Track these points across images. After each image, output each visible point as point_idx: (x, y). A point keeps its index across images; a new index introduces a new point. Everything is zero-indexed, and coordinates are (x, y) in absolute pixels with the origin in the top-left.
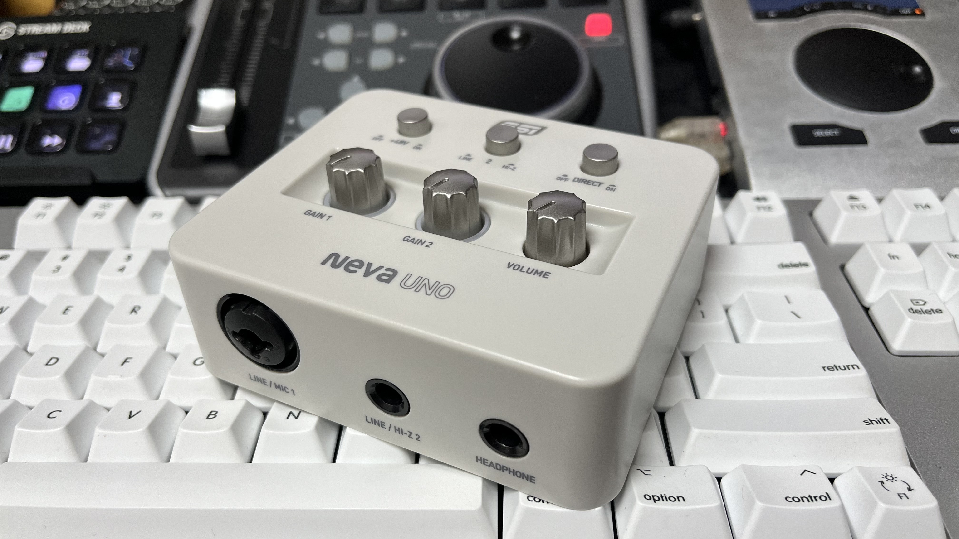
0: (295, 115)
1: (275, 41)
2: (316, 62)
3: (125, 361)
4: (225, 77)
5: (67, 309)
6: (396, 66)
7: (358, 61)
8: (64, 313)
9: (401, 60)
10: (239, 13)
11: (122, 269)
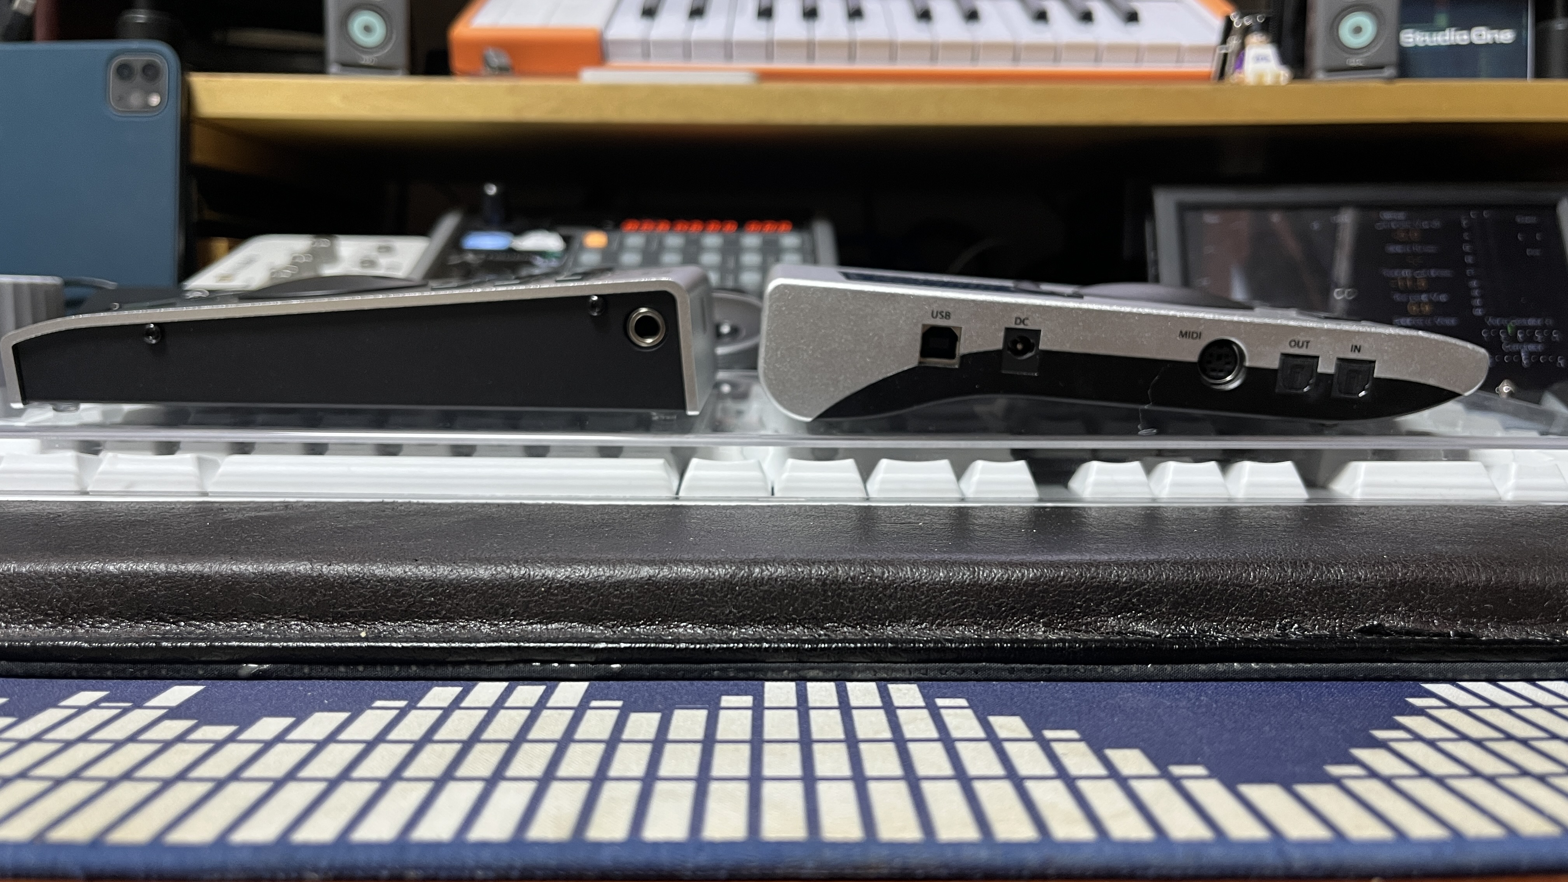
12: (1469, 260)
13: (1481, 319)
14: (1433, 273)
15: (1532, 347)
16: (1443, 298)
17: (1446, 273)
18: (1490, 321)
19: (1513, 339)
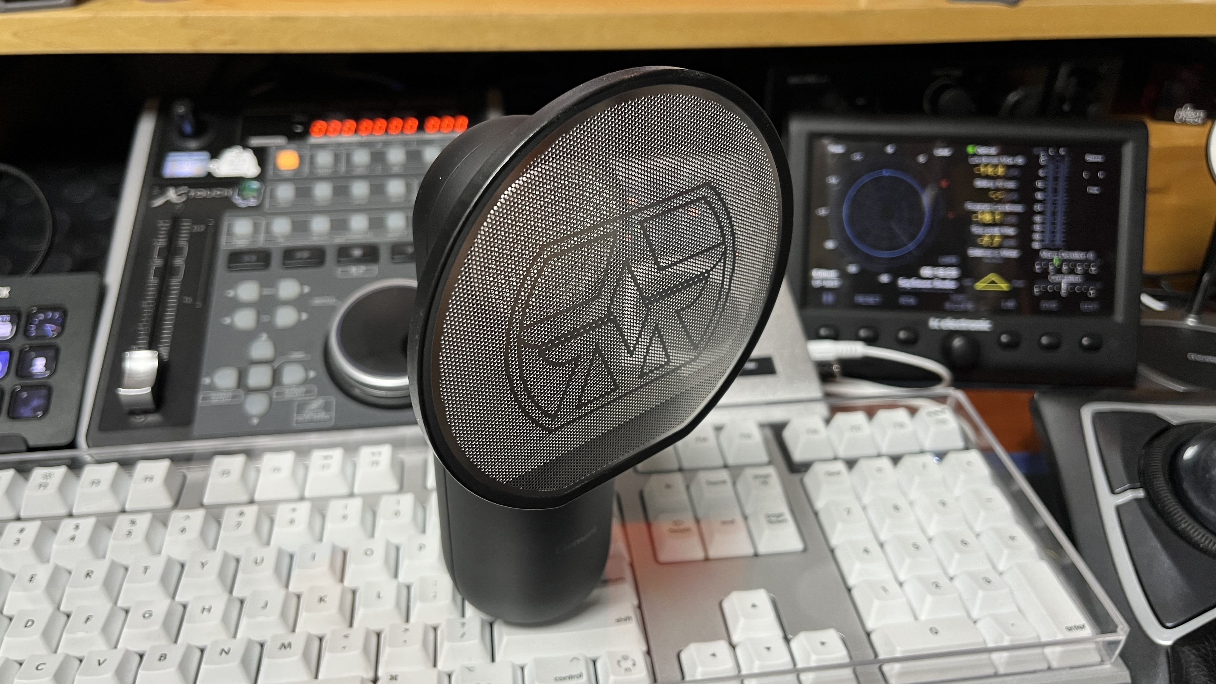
0: (210, 374)
1: (188, 300)
2: (227, 321)
3: (88, 619)
4: (143, 339)
5: (32, 578)
6: (299, 323)
7: (265, 318)
8: (31, 581)
9: (304, 316)
10: (152, 271)
11: (73, 538)
12: (1039, 196)
13: (1037, 251)
14: (1008, 208)
15: (1072, 279)
16: (1010, 231)
17: (1018, 208)
18: (1045, 254)
19: (1059, 271)
